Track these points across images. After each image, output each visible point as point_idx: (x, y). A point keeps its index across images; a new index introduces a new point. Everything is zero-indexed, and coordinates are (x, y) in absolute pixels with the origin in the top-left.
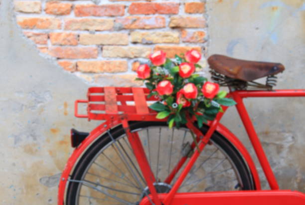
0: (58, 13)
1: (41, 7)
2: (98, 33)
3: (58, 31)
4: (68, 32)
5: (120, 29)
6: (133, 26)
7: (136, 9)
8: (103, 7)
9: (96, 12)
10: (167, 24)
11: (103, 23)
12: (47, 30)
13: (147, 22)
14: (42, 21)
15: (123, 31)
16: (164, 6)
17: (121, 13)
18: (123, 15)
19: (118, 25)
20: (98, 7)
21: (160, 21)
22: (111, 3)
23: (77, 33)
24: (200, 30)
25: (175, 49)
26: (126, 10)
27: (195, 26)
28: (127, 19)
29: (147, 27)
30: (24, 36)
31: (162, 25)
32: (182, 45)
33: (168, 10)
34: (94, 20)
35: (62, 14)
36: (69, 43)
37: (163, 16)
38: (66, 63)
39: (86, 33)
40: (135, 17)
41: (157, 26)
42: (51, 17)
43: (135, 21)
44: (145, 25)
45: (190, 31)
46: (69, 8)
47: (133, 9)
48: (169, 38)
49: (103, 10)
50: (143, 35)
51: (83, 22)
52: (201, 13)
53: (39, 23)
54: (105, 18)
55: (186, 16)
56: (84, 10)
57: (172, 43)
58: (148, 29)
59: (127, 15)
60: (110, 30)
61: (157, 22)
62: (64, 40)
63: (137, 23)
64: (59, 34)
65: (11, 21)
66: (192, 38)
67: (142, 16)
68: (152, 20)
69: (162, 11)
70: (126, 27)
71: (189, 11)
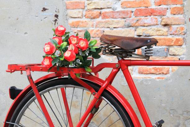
0: (92, 17)
1: (82, 14)
2: (115, 29)
3: (92, 29)
4: (97, 29)
5: (129, 26)
6: (137, 24)
7: (138, 13)
8: (118, 12)
9: (114, 16)
10: (159, 23)
11: (118, 23)
12: (85, 28)
13: (146, 22)
14: (82, 22)
15: (131, 28)
16: (156, 10)
17: (129, 16)
18: (130, 17)
19: (127, 23)
20: (115, 12)
21: (154, 20)
22: (123, 10)
23: (103, 29)
24: (181, 26)
25: (164, 39)
26: (132, 14)
27: (178, 23)
28: (133, 20)
29: (145, 25)
30: (72, 32)
31: (155, 23)
32: (170, 37)
33: (159, 13)
34: (113, 21)
35: (94, 18)
36: (97, 36)
37: (156, 17)
39: (108, 29)
40: (138, 18)
41: (152, 24)
42: (88, 20)
43: (138, 20)
44: (145, 24)
45: (174, 27)
46: (98, 14)
47: (137, 13)
48: (160, 31)
49: (118, 14)
50: (143, 30)
51: (106, 22)
52: (182, 14)
53: (81, 24)
54: (119, 19)
55: (171, 16)
56: (107, 15)
57: (163, 35)
58: (147, 26)
59: (133, 17)
60: (122, 27)
61: (152, 21)
62: (94, 34)
63: (139, 22)
64: (93, 30)
65: (65, 22)
66: (176, 31)
67: (143, 18)
68: (148, 20)
69: (155, 14)
70: (132, 25)
71: (173, 13)
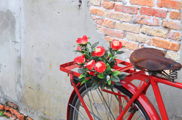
0: (107, 7)
1: (100, 3)
2: (124, 23)
3: (106, 18)
4: (111, 20)
5: (135, 23)
6: (141, 22)
7: (143, 11)
8: (126, 7)
9: (123, 10)
10: (160, 24)
11: (126, 17)
12: (102, 17)
13: (149, 21)
14: (100, 11)
15: (137, 24)
16: (158, 11)
17: (135, 12)
18: (136, 14)
19: (133, 20)
20: (124, 7)
21: (155, 21)
22: (131, 5)
23: (115, 21)
24: (178, 31)
25: (162, 42)
26: (139, 11)
27: (175, 28)
28: (138, 17)
30: (91, 18)
31: (156, 24)
32: (168, 40)
33: (160, 15)
34: (122, 15)
35: (109, 9)
36: (110, 27)
37: (158, 18)
38: (109, 38)
39: (118, 22)
40: (143, 16)
41: (153, 24)
42: (104, 9)
43: (142, 19)
44: (148, 23)
45: (172, 31)
46: (112, 5)
47: (142, 11)
48: (161, 33)
49: (126, 9)
50: (146, 28)
51: (117, 15)
52: (179, 20)
53: (98, 12)
54: (127, 14)
55: (170, 20)
56: (118, 8)
57: (162, 37)
58: (150, 26)
59: (139, 14)
60: (129, 22)
61: (154, 22)
62: (108, 24)
63: (143, 21)
64: (107, 20)
66: (173, 36)
67: (147, 16)
68: (151, 20)
69: (157, 15)
70: (137, 22)
71: (171, 17)
